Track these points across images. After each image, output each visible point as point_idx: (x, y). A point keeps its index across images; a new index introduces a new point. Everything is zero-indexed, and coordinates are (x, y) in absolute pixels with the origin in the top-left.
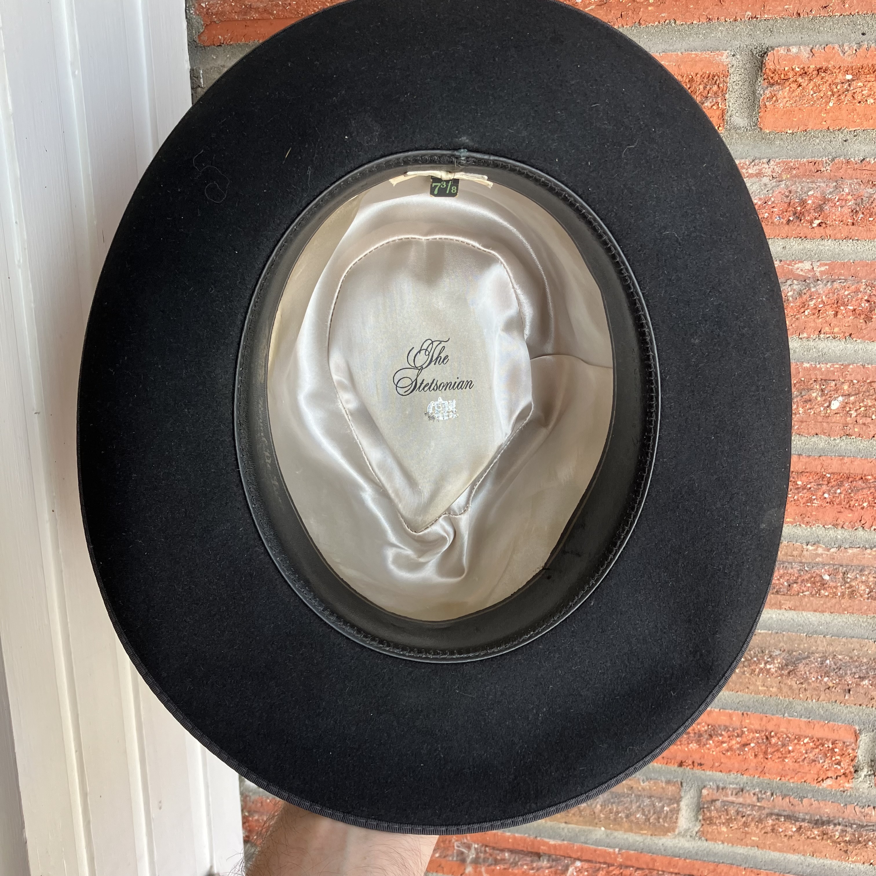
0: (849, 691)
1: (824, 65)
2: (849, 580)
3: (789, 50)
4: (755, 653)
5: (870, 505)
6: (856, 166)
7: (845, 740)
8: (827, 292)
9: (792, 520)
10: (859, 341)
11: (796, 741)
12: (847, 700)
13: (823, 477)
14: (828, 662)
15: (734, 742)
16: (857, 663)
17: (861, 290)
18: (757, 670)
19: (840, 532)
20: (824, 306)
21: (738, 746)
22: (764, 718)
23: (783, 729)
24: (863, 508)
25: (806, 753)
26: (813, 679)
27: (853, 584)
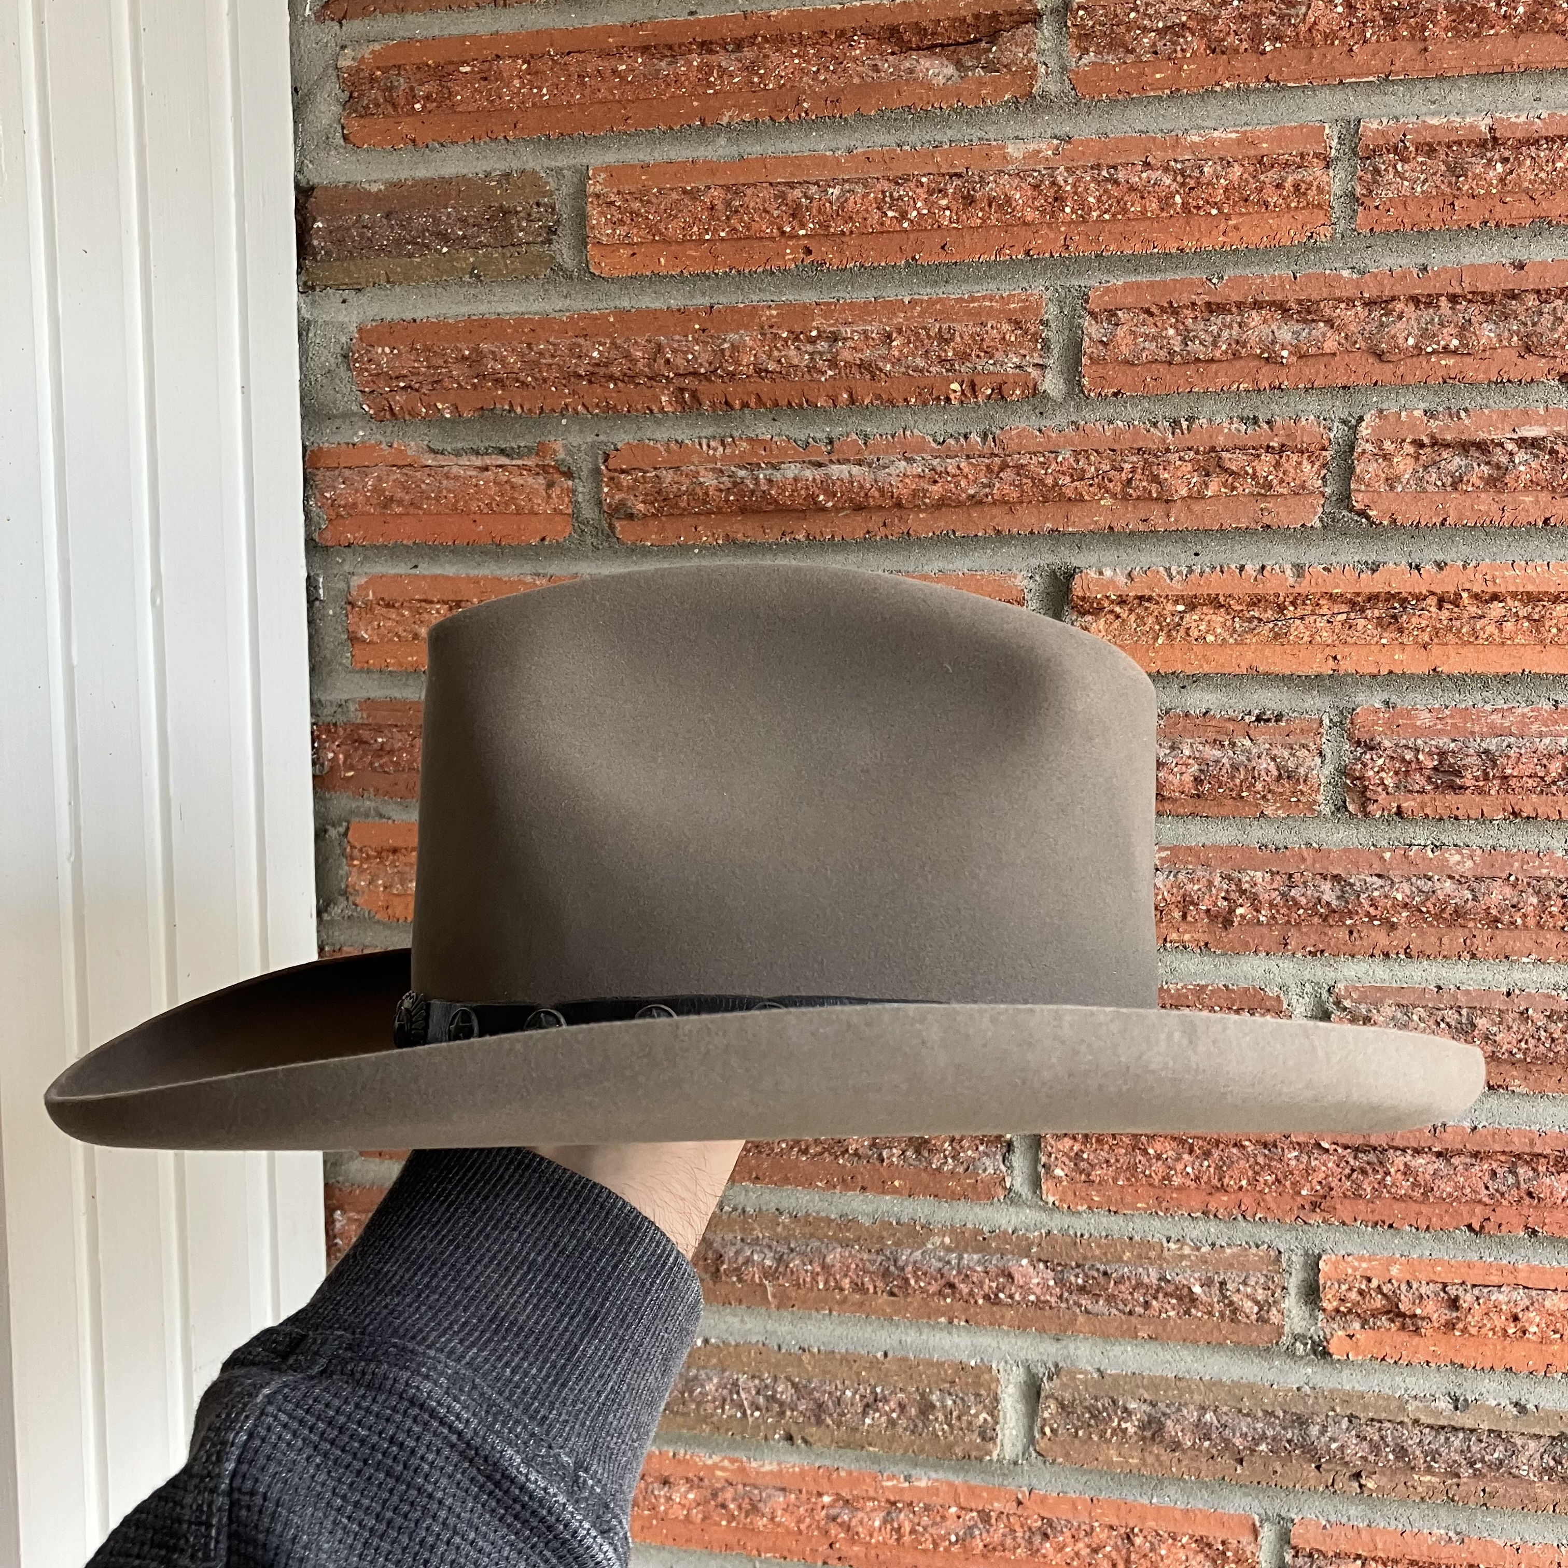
0: (1241, 1461)
1: (1147, 592)
2: (1228, 1293)
3: (1101, 573)
4: (1103, 1405)
5: (1249, 1184)
6: (1198, 721)
7: (1241, 1539)
8: (1169, 886)
9: (1144, 1206)
10: (1218, 952)
11: (1170, 1541)
12: (1239, 1475)
13: (1182, 1142)
14: (1208, 1416)
15: (1081, 1545)
16: (1249, 1419)
17: (1216, 883)
18: (1109, 1431)
19: (1213, 1223)
20: (1167, 904)
21: (1088, 1550)
22: (1123, 1506)
23: (1152, 1524)
24: (1241, 1188)
25: (1187, 1560)
26: (1189, 1444)
27: (1235, 1298)
